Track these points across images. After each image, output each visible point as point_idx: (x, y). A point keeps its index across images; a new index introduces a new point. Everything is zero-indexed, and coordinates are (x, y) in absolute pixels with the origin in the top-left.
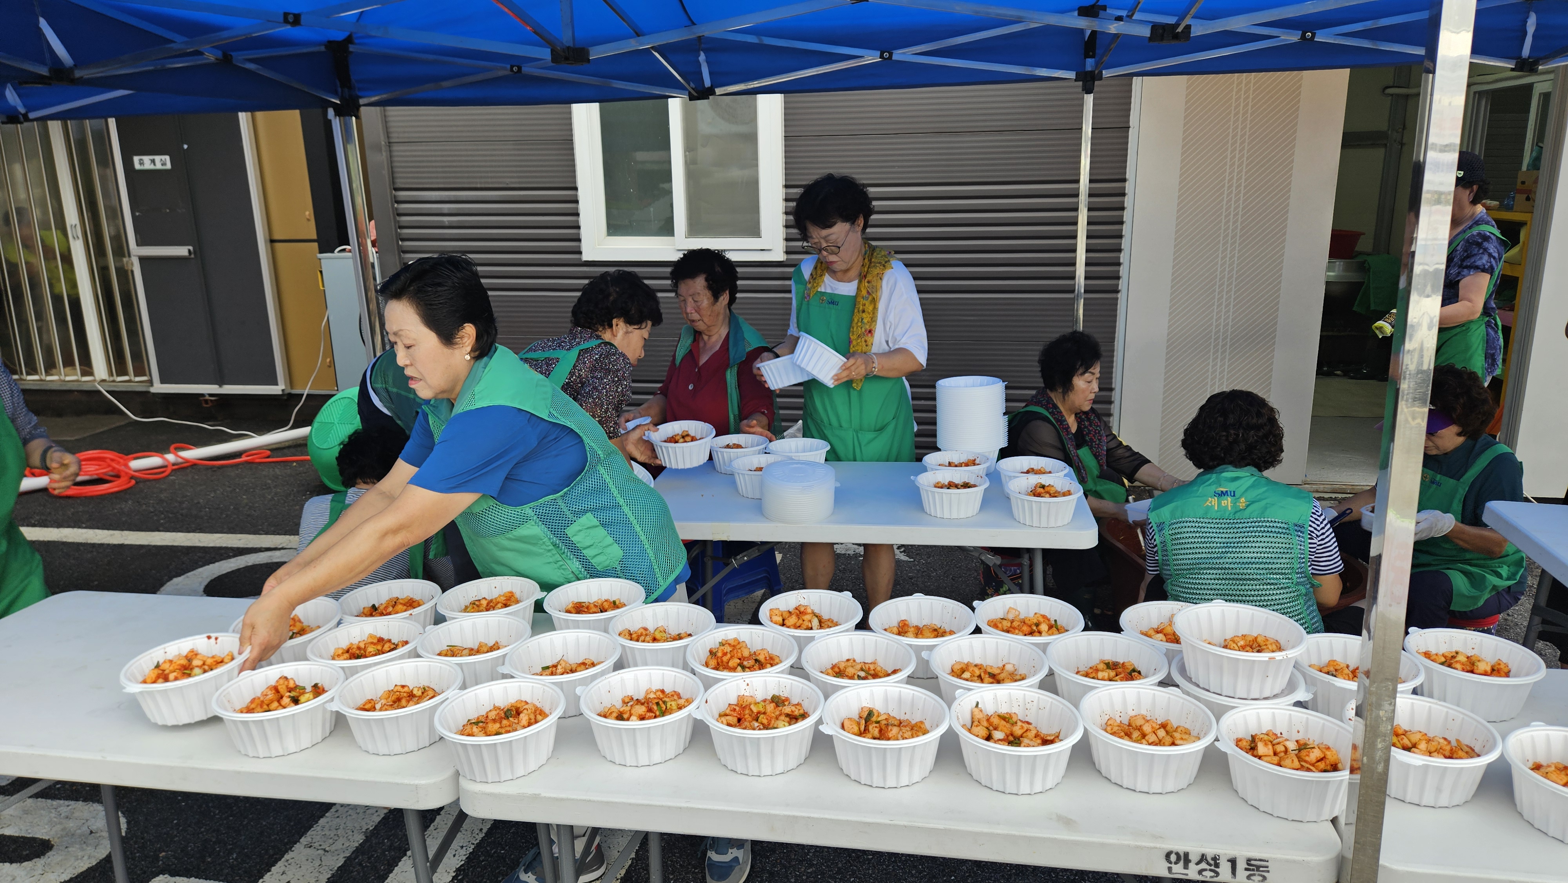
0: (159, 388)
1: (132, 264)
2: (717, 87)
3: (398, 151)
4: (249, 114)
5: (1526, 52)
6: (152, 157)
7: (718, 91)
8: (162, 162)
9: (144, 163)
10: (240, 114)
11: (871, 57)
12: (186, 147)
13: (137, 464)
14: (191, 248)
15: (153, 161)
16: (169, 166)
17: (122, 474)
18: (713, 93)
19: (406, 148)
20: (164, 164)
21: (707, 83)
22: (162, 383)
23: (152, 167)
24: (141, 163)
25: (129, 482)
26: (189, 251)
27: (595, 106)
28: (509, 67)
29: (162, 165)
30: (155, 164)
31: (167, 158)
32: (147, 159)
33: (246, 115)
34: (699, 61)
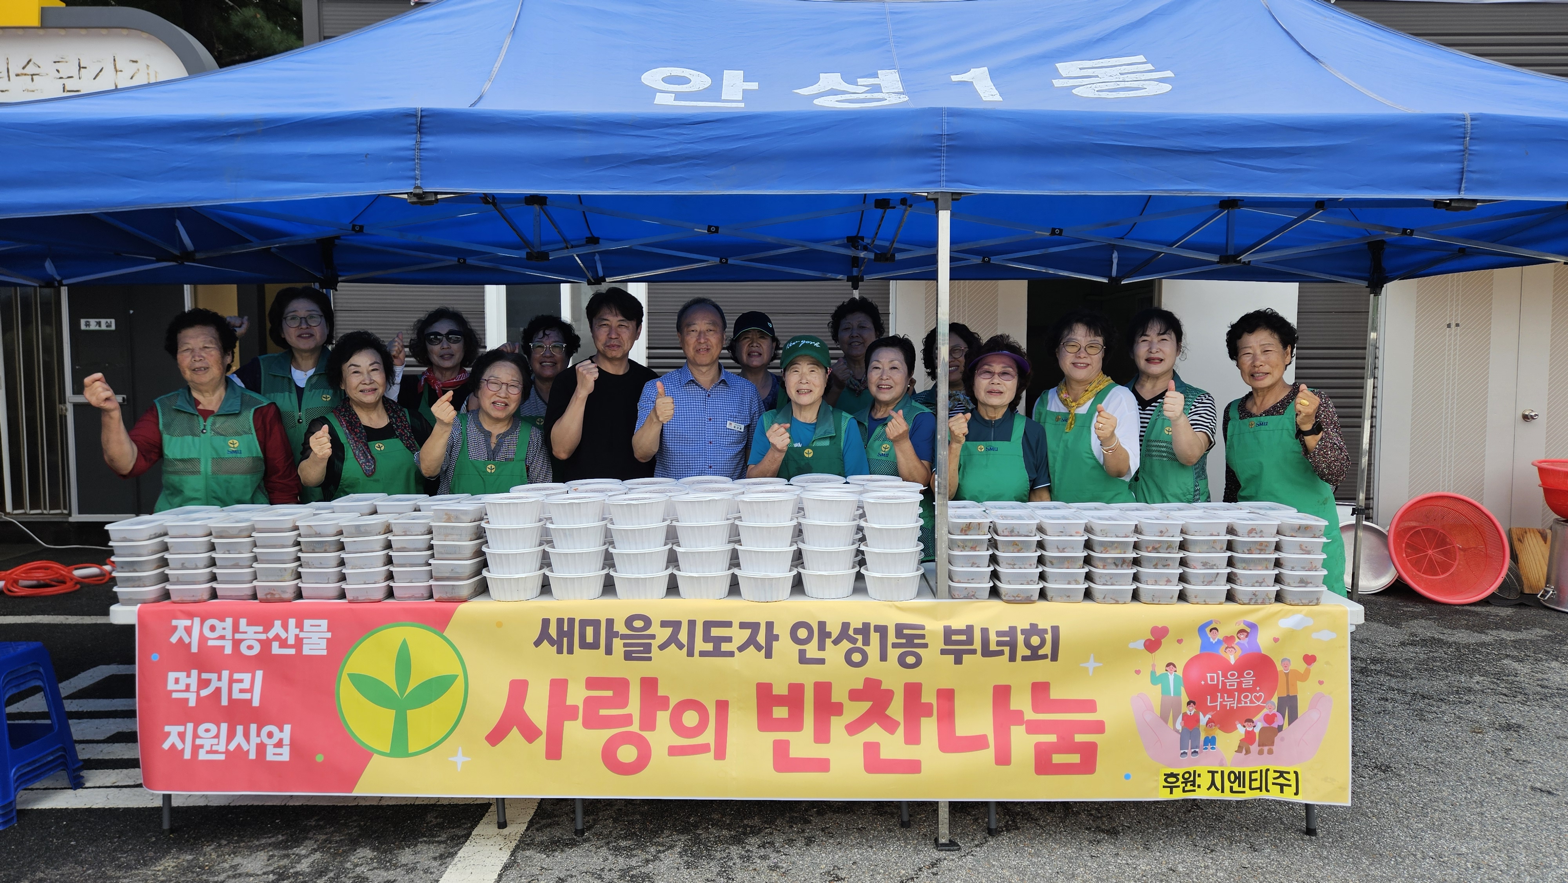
0: (76, 517)
1: (66, 410)
2: (608, 277)
3: (340, 317)
4: (193, 286)
5: (1114, 273)
6: (98, 320)
7: (608, 280)
8: (107, 324)
9: (91, 324)
10: (185, 286)
11: (714, 261)
12: (131, 312)
13: (78, 573)
14: (125, 396)
15: (99, 324)
16: (113, 327)
17: (68, 580)
18: (605, 281)
19: (347, 315)
20: (109, 326)
21: (601, 274)
22: (79, 514)
23: (97, 328)
24: (87, 324)
25: (75, 586)
26: (123, 398)
27: (503, 288)
28: (457, 259)
29: (107, 326)
30: (100, 326)
31: (113, 321)
32: (93, 322)
33: (191, 288)
34: (594, 260)
